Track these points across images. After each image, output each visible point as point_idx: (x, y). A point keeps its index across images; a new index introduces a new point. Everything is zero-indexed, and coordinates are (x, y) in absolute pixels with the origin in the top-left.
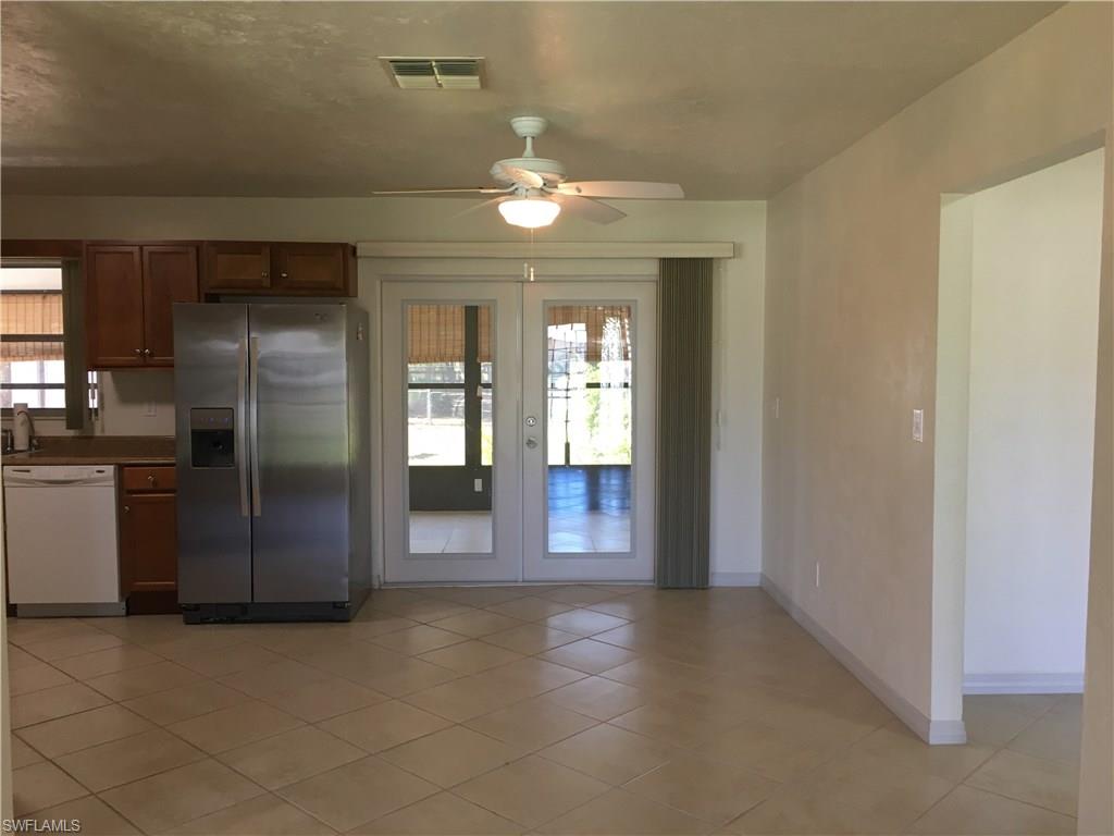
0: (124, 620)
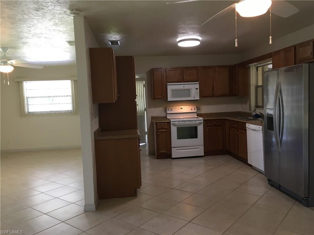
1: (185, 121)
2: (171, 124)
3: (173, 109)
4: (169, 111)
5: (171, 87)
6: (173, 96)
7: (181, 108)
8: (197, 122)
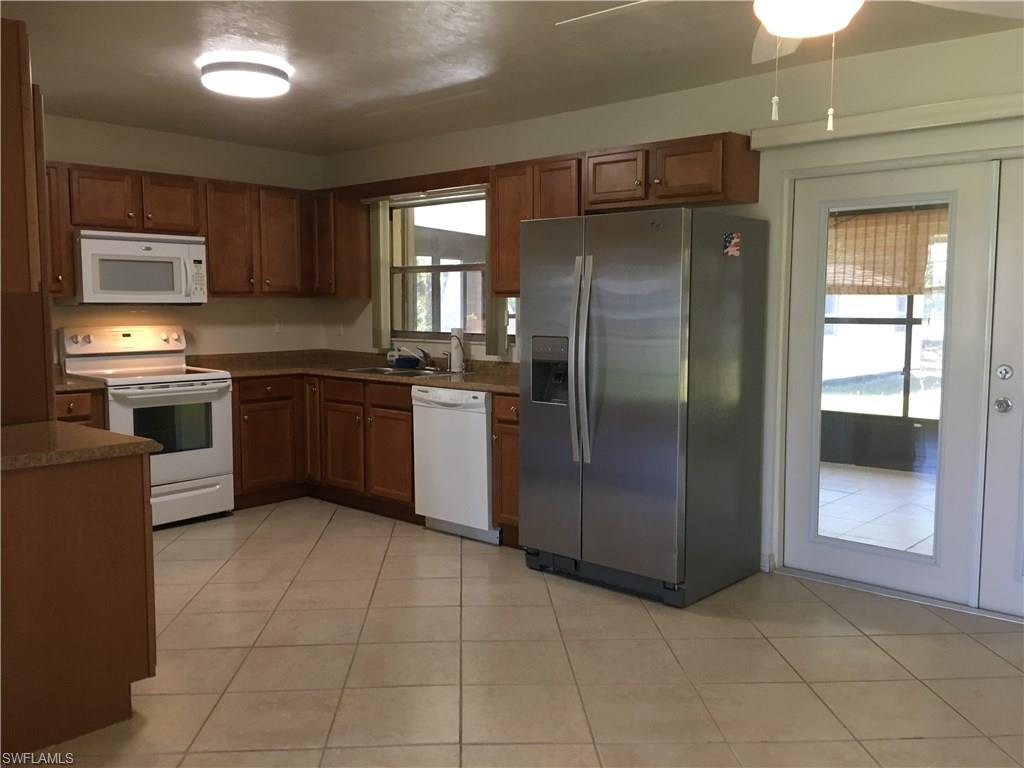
0: (498, 548)
1: (165, 385)
2: (110, 398)
3: (92, 338)
4: (75, 346)
5: (95, 248)
6: (106, 285)
7: (124, 335)
8: (211, 385)
